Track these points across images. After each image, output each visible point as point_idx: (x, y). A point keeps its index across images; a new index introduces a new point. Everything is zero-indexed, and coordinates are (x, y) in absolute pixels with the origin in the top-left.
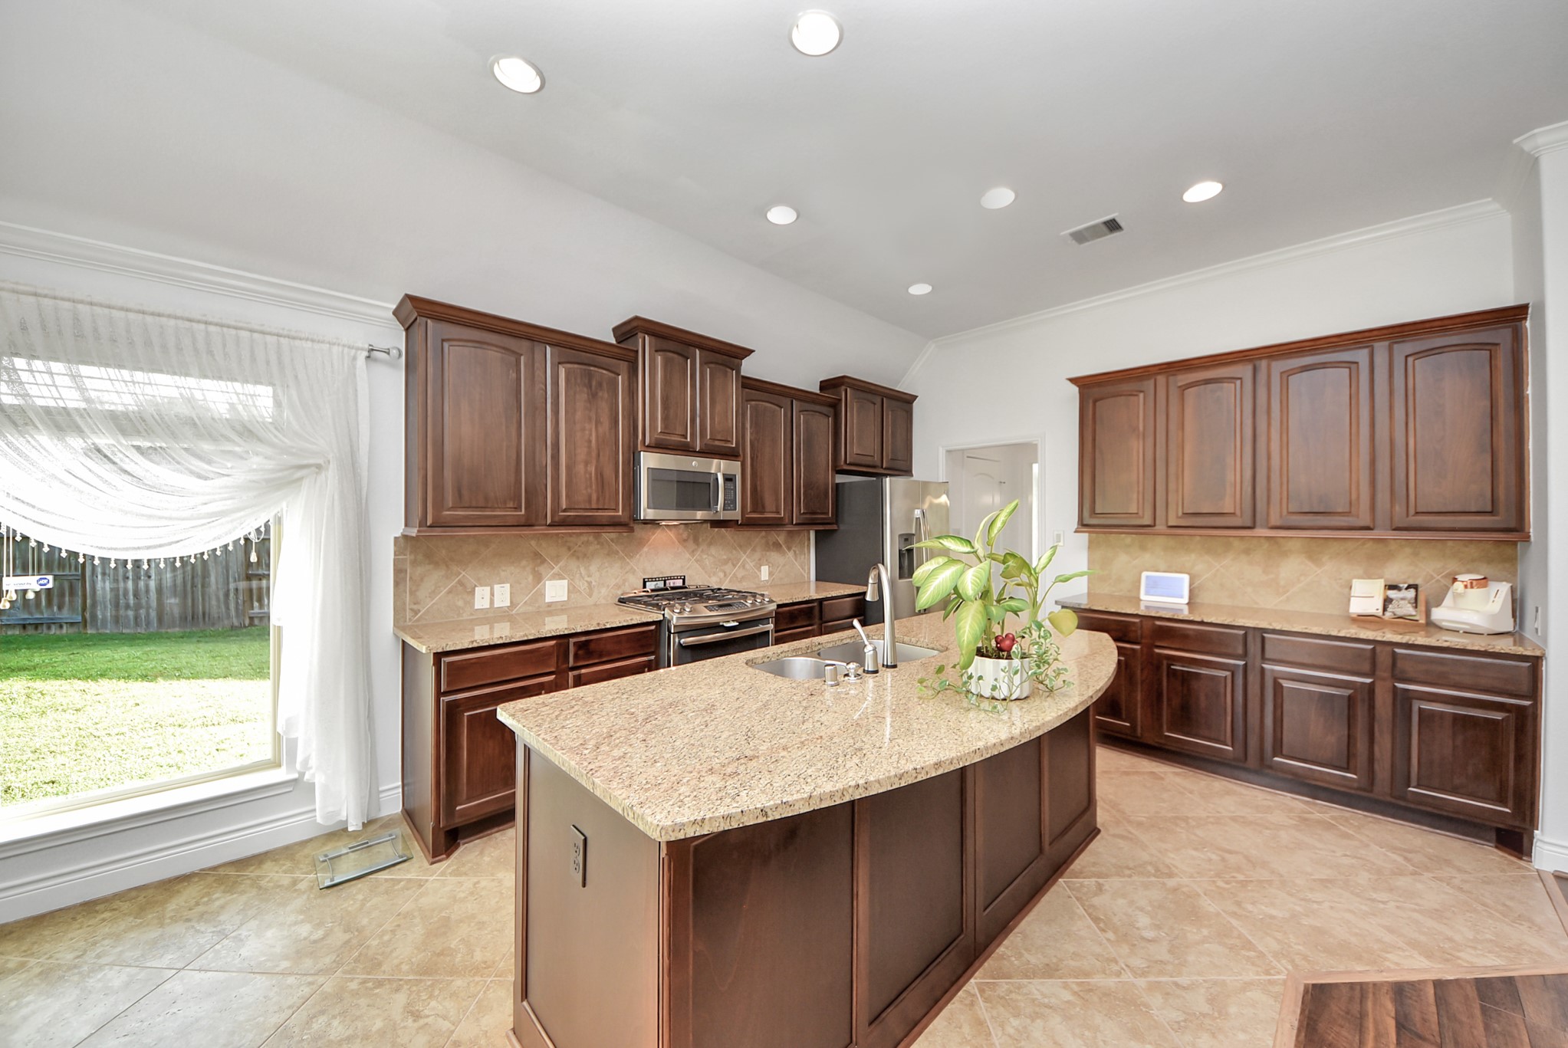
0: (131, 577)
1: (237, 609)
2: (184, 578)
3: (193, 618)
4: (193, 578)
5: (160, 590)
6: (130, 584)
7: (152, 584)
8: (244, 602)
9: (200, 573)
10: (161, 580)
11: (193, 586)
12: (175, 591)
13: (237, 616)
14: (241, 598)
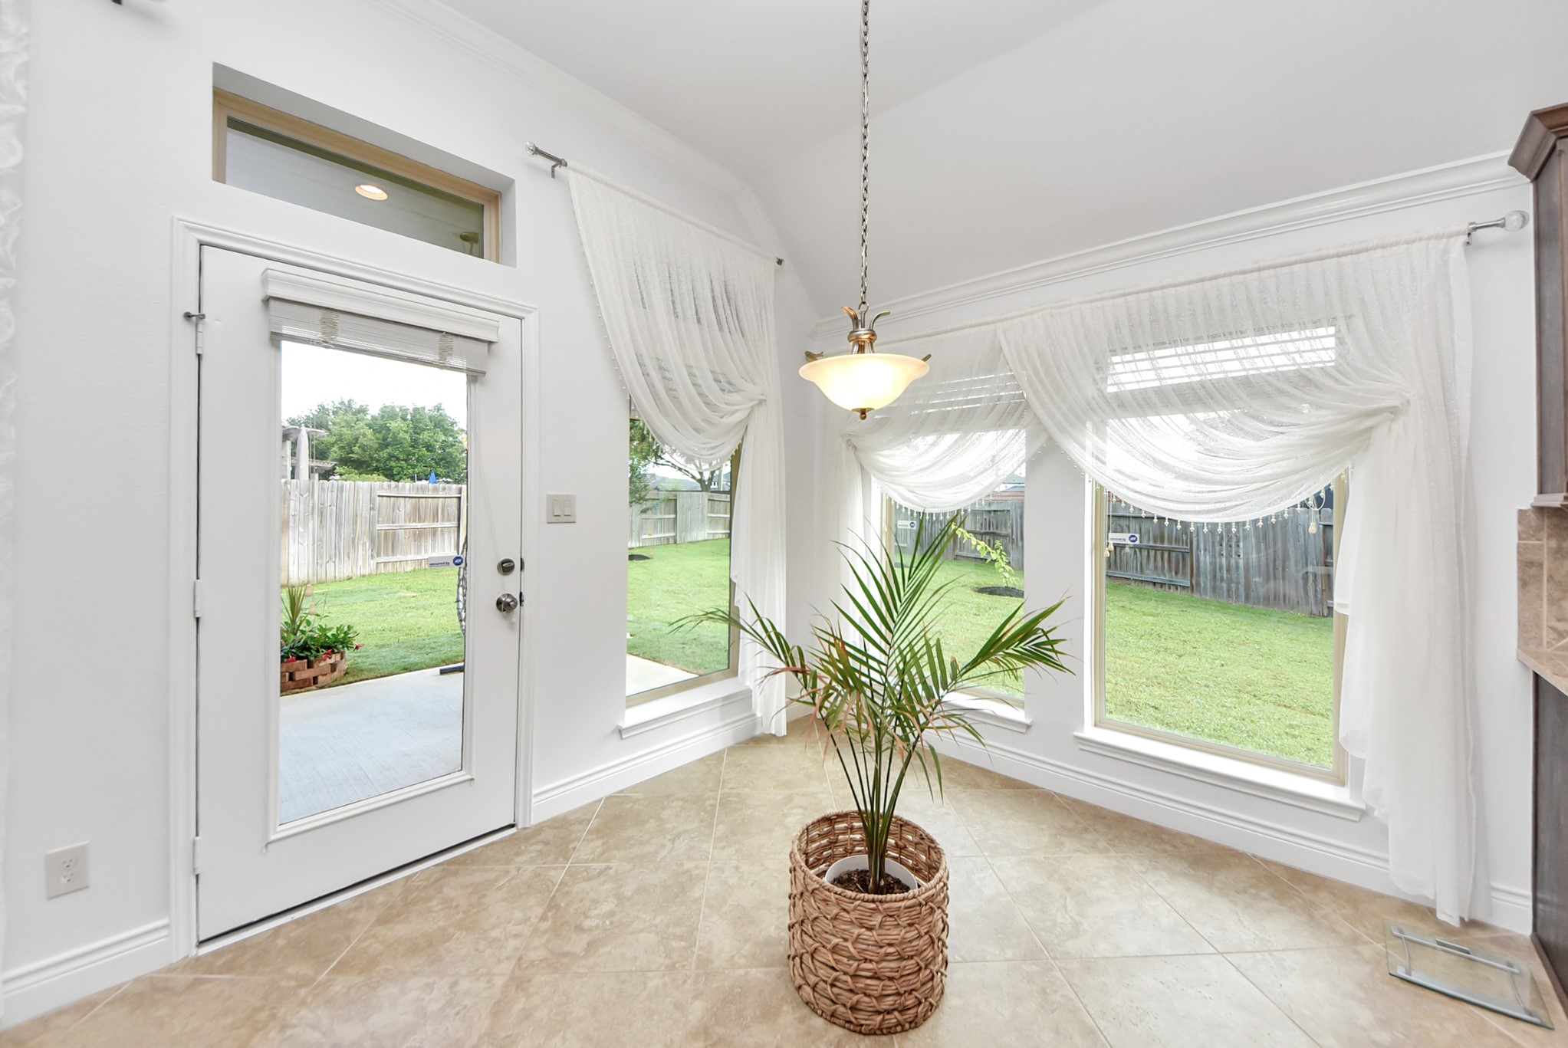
0: (1224, 555)
1: (1316, 596)
2: (1267, 559)
3: (1275, 598)
4: (1275, 561)
5: (1247, 569)
6: (1224, 560)
7: (1241, 562)
8: (1323, 591)
9: (1280, 557)
10: (1248, 559)
11: (1275, 568)
12: (1260, 571)
13: (1316, 604)
14: (1320, 586)
